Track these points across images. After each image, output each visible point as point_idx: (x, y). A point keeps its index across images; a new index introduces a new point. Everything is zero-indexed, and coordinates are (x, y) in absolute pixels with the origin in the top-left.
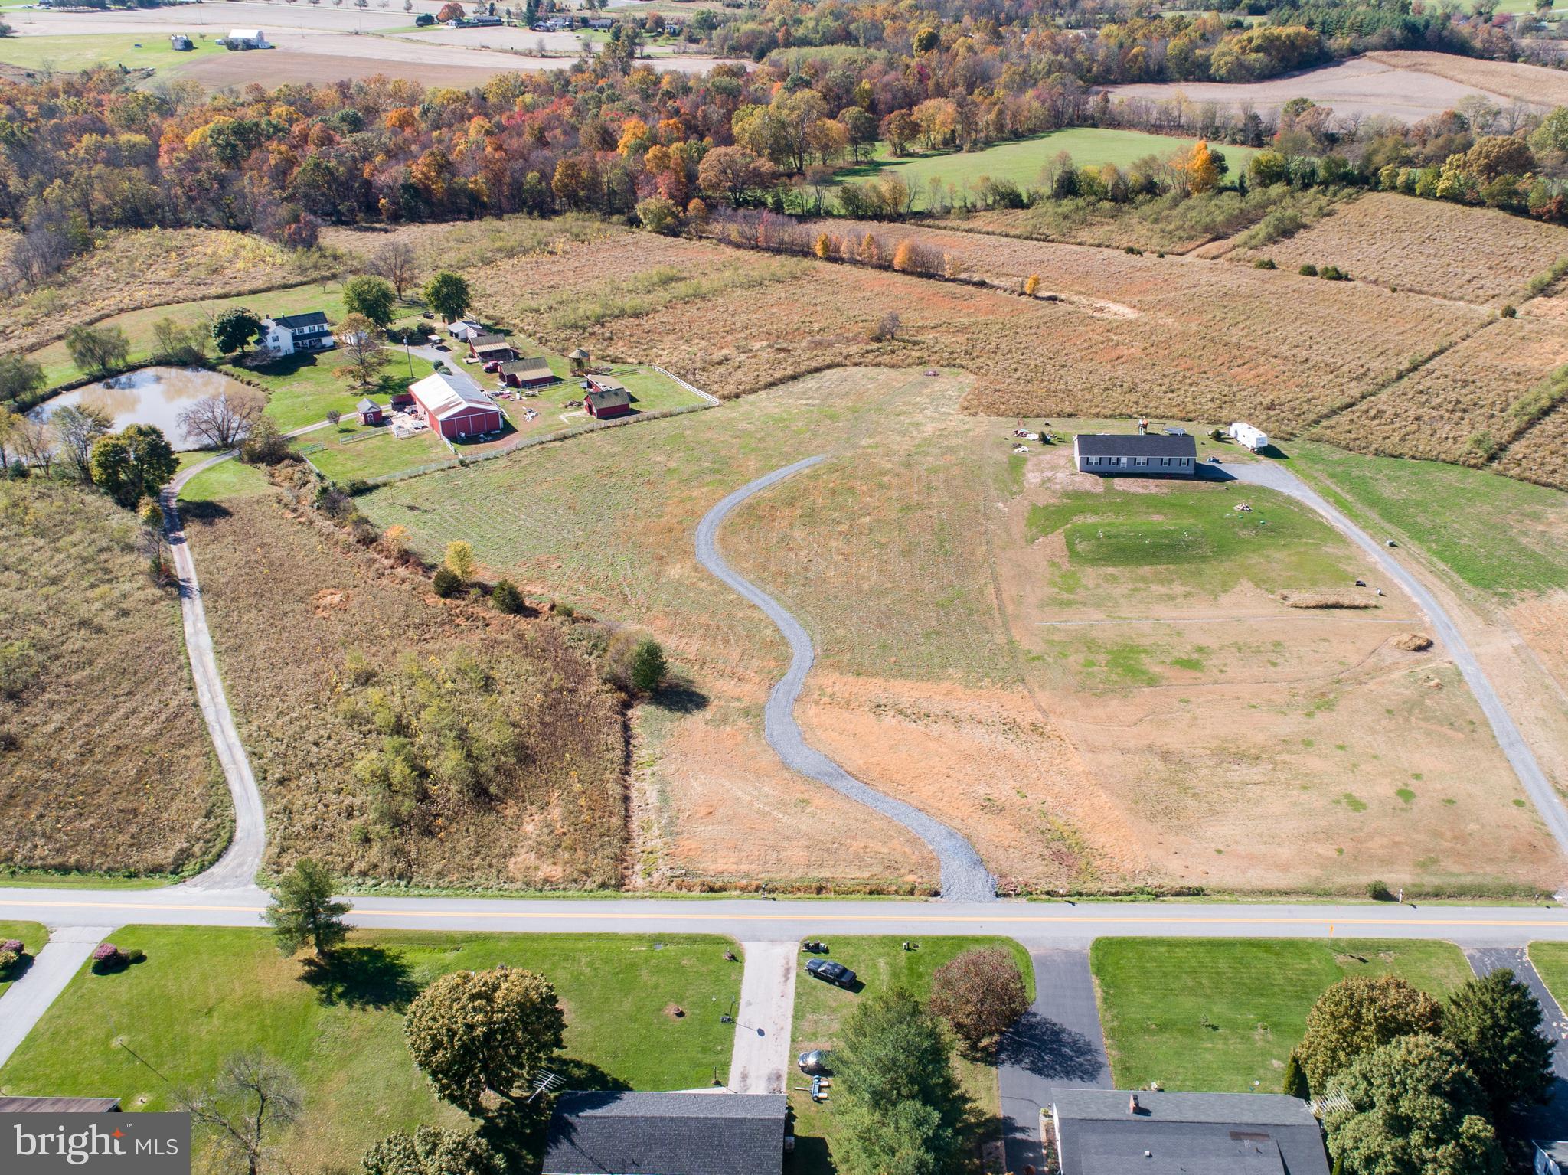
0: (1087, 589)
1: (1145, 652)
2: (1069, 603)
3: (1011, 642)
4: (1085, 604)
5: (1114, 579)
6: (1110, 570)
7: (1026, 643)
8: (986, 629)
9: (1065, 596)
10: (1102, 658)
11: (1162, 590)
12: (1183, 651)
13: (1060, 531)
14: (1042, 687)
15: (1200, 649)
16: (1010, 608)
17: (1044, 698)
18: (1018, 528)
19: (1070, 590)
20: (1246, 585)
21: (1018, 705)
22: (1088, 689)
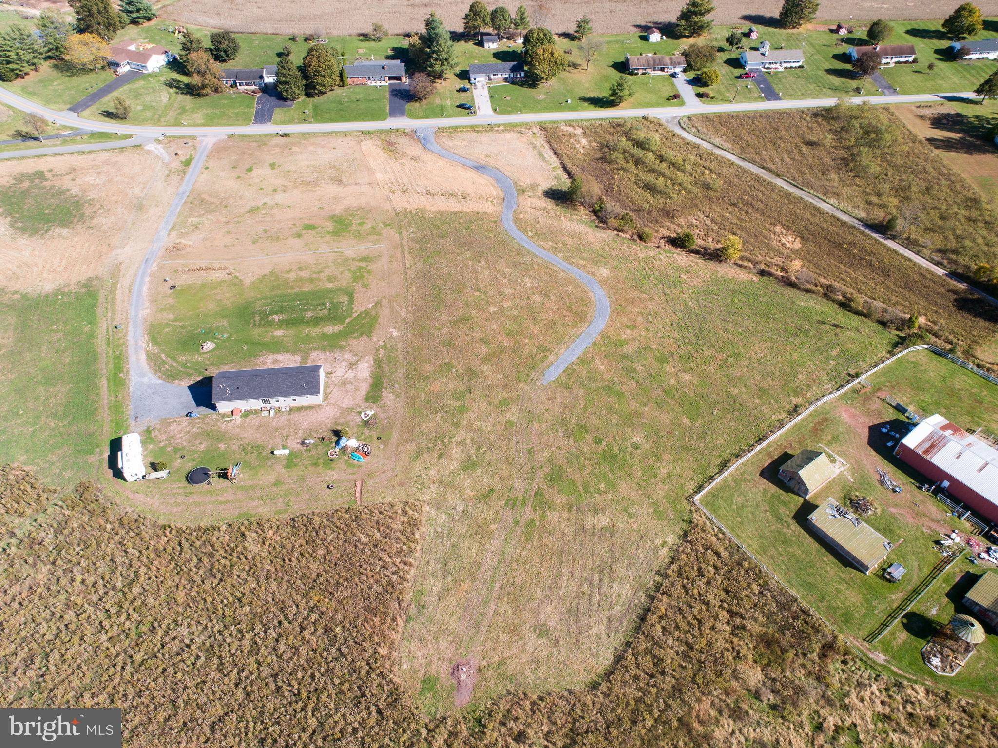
0: (349, 270)
1: (329, 233)
2: (362, 259)
3: (400, 234)
4: (354, 260)
5: (330, 280)
6: (330, 285)
7: (392, 233)
8: (413, 239)
9: (363, 264)
10: (354, 228)
11: (303, 274)
12: (308, 236)
13: (355, 315)
14: (387, 211)
15: (299, 236)
16: (398, 253)
17: (388, 206)
18: (385, 313)
19: (360, 268)
20: (247, 282)
21: (401, 202)
22: (365, 212)
